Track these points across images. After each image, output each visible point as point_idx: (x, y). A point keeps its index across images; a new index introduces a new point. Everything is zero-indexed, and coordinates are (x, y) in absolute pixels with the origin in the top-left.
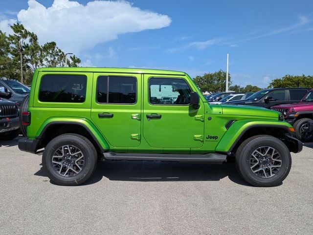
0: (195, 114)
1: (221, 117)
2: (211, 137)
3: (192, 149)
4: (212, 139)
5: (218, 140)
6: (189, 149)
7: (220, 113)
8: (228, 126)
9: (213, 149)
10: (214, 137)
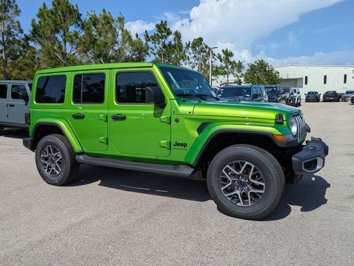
0: (161, 114)
1: (191, 117)
2: (179, 145)
3: (159, 158)
4: (180, 147)
5: (188, 148)
6: (155, 158)
7: (190, 113)
8: (200, 130)
9: (183, 160)
10: (182, 145)
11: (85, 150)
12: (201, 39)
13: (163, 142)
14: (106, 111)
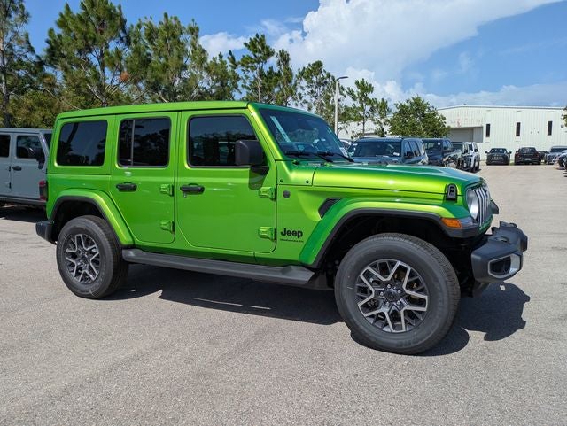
0: (261, 183)
1: (309, 189)
2: (289, 233)
3: (257, 255)
4: (292, 237)
5: (305, 238)
6: (251, 254)
7: (307, 182)
8: (323, 210)
9: (295, 257)
10: (295, 234)
11: (138, 242)
12: (319, 64)
13: (263, 229)
14: (171, 179)
